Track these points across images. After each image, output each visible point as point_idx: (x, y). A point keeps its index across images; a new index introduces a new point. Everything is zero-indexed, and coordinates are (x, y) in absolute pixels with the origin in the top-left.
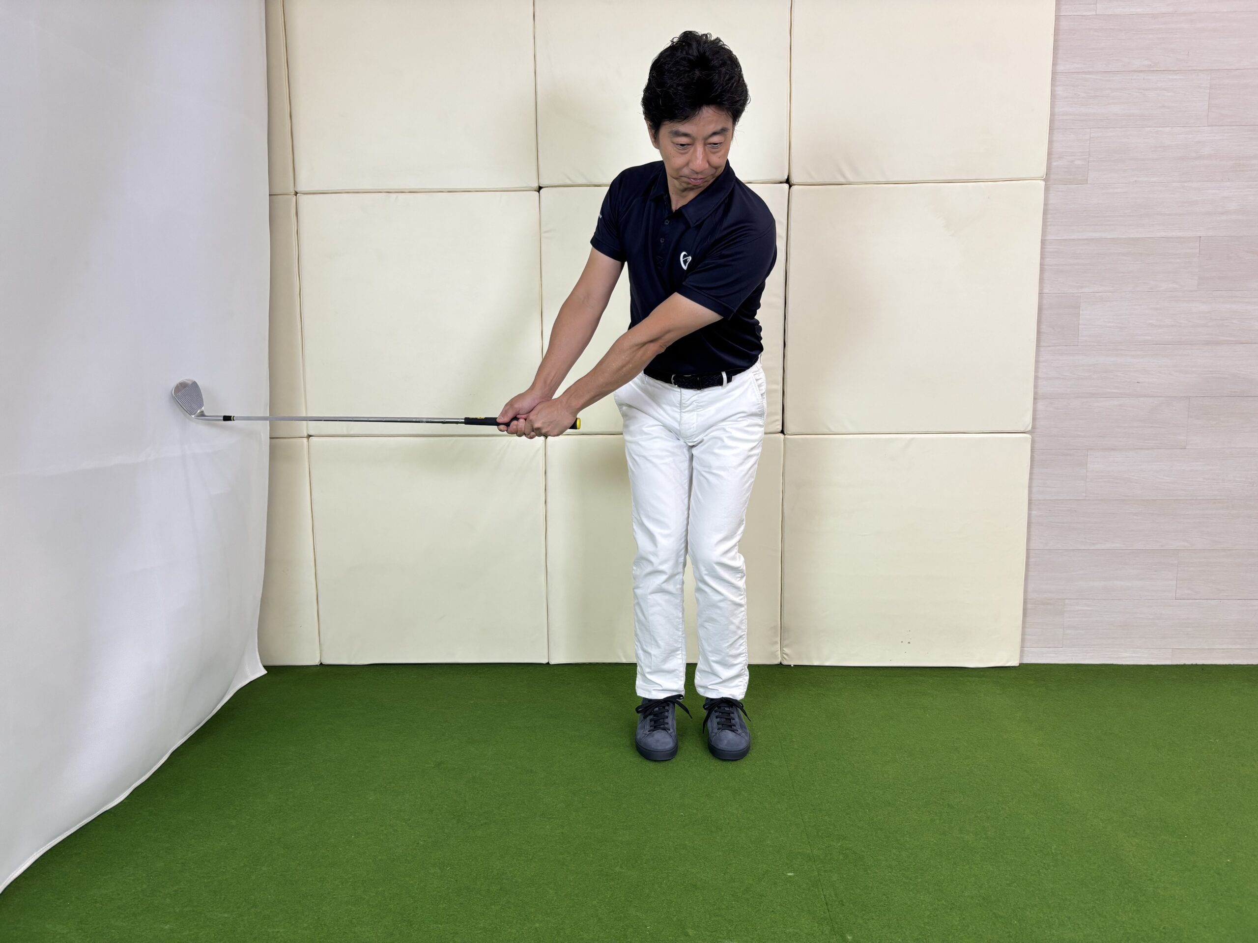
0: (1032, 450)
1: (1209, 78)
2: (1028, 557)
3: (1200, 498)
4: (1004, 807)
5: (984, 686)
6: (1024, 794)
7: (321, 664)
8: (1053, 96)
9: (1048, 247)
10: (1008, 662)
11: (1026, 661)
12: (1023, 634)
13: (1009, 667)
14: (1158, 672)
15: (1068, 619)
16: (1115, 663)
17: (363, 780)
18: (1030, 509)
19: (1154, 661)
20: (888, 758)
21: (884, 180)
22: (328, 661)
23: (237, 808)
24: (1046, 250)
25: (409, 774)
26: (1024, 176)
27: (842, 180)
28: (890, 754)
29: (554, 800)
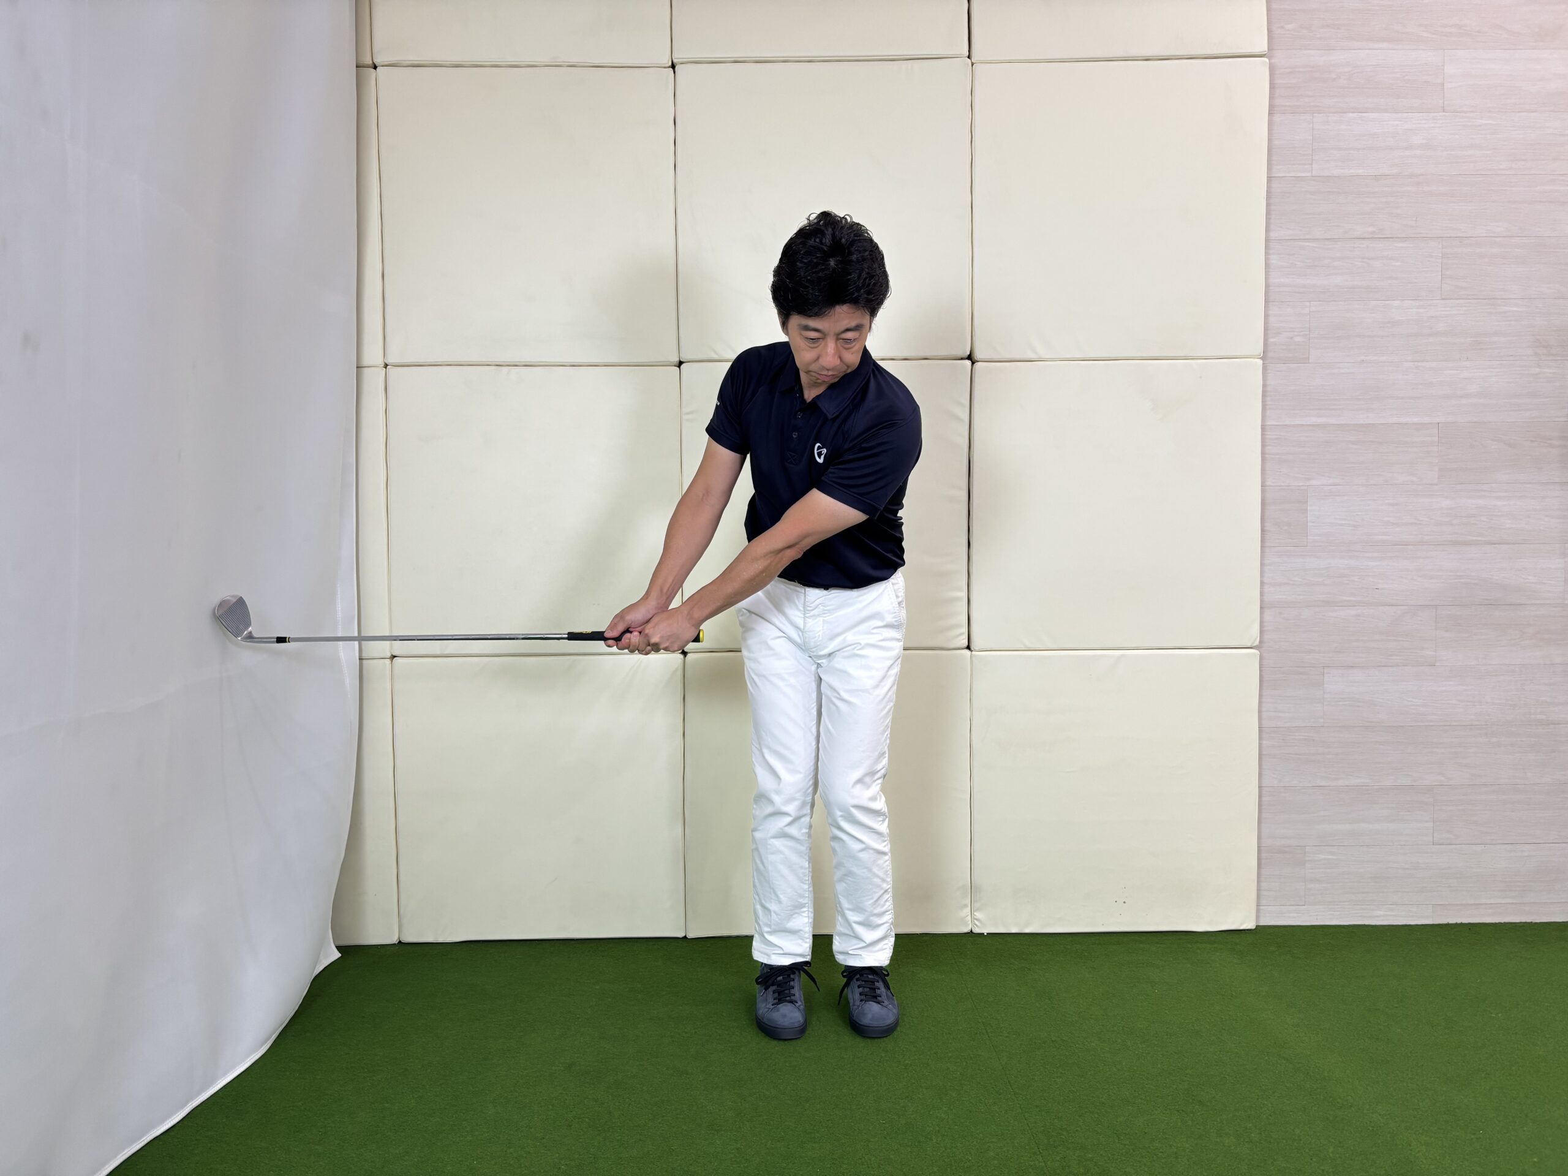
0: (1260, 668)
1: (1440, 246)
2: (1260, 796)
3: (1455, 724)
4: (1266, 1102)
5: (1218, 954)
6: (1286, 1086)
7: (400, 942)
8: (1267, 266)
9: (1269, 433)
10: (1242, 924)
11: (1262, 923)
12: (1259, 890)
13: (1244, 930)
14: (1418, 934)
15: (1311, 871)
16: (1367, 923)
17: (477, 1089)
18: (1260, 738)
19: (1412, 920)
20: (1119, 1045)
21: (1082, 356)
22: (410, 938)
23: (321, 1130)
24: (1267, 436)
25: (534, 1079)
26: (1238, 354)
27: (1032, 356)
28: (1120, 1040)
29: (720, 1108)
